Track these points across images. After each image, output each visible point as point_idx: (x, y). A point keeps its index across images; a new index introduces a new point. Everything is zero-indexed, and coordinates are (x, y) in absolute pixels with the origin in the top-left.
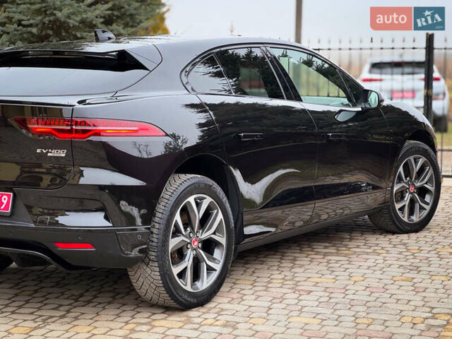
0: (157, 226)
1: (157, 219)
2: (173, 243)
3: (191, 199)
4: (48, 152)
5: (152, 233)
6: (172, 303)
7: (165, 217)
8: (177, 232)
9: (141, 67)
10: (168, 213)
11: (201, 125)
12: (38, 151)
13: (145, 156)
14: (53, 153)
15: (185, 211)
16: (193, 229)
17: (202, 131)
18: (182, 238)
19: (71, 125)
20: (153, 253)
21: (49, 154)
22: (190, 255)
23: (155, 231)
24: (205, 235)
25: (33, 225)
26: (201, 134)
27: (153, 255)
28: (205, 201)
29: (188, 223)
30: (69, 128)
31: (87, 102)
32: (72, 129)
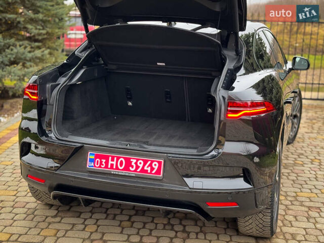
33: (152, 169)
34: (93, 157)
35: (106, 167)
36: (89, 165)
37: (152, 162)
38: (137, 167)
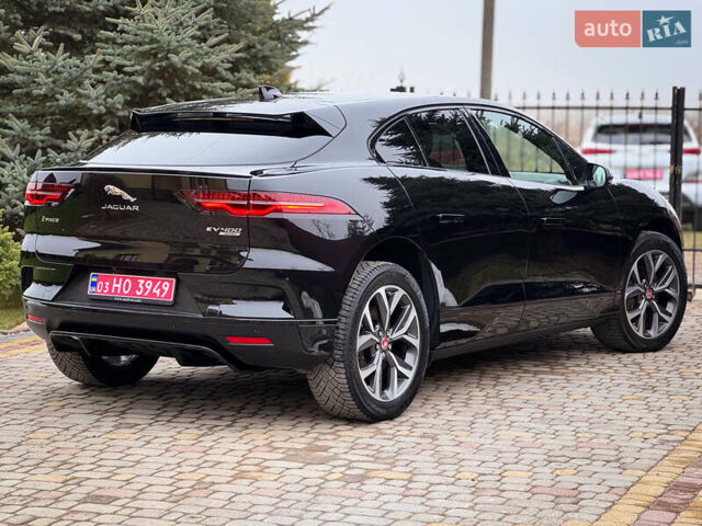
0: (344, 320)
1: (343, 312)
2: (362, 341)
3: (382, 290)
4: (220, 231)
5: (338, 328)
6: (358, 413)
7: (353, 309)
8: (365, 329)
9: (322, 132)
10: (356, 305)
11: (386, 205)
12: (209, 229)
13: (328, 238)
14: (226, 232)
15: (375, 305)
16: (382, 326)
17: (389, 212)
18: (371, 336)
19: (248, 200)
20: (339, 352)
21: (221, 233)
22: (379, 357)
23: (341, 326)
24: (396, 335)
25: (201, 316)
26: (388, 216)
27: (338, 354)
28: (396, 293)
29: (377, 320)
30: (245, 203)
31: (265, 172)
32: (249, 203)
33: (162, 291)
34: (95, 280)
35: (110, 292)
36: (91, 290)
37: (163, 281)
38: (145, 290)
